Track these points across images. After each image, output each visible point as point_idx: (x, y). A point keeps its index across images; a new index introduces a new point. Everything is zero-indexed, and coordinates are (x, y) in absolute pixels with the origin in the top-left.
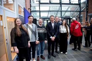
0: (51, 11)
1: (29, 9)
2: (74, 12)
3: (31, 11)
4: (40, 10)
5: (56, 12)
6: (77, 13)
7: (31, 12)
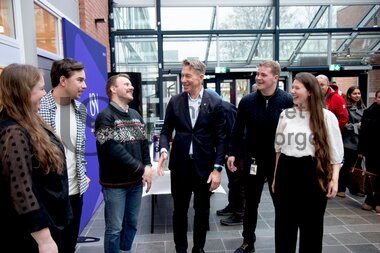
0: (218, 33)
1: (97, 21)
2: (354, 34)
3: (115, 28)
4: (159, 27)
5: (251, 38)
6: (375, 41)
7: (112, 35)
